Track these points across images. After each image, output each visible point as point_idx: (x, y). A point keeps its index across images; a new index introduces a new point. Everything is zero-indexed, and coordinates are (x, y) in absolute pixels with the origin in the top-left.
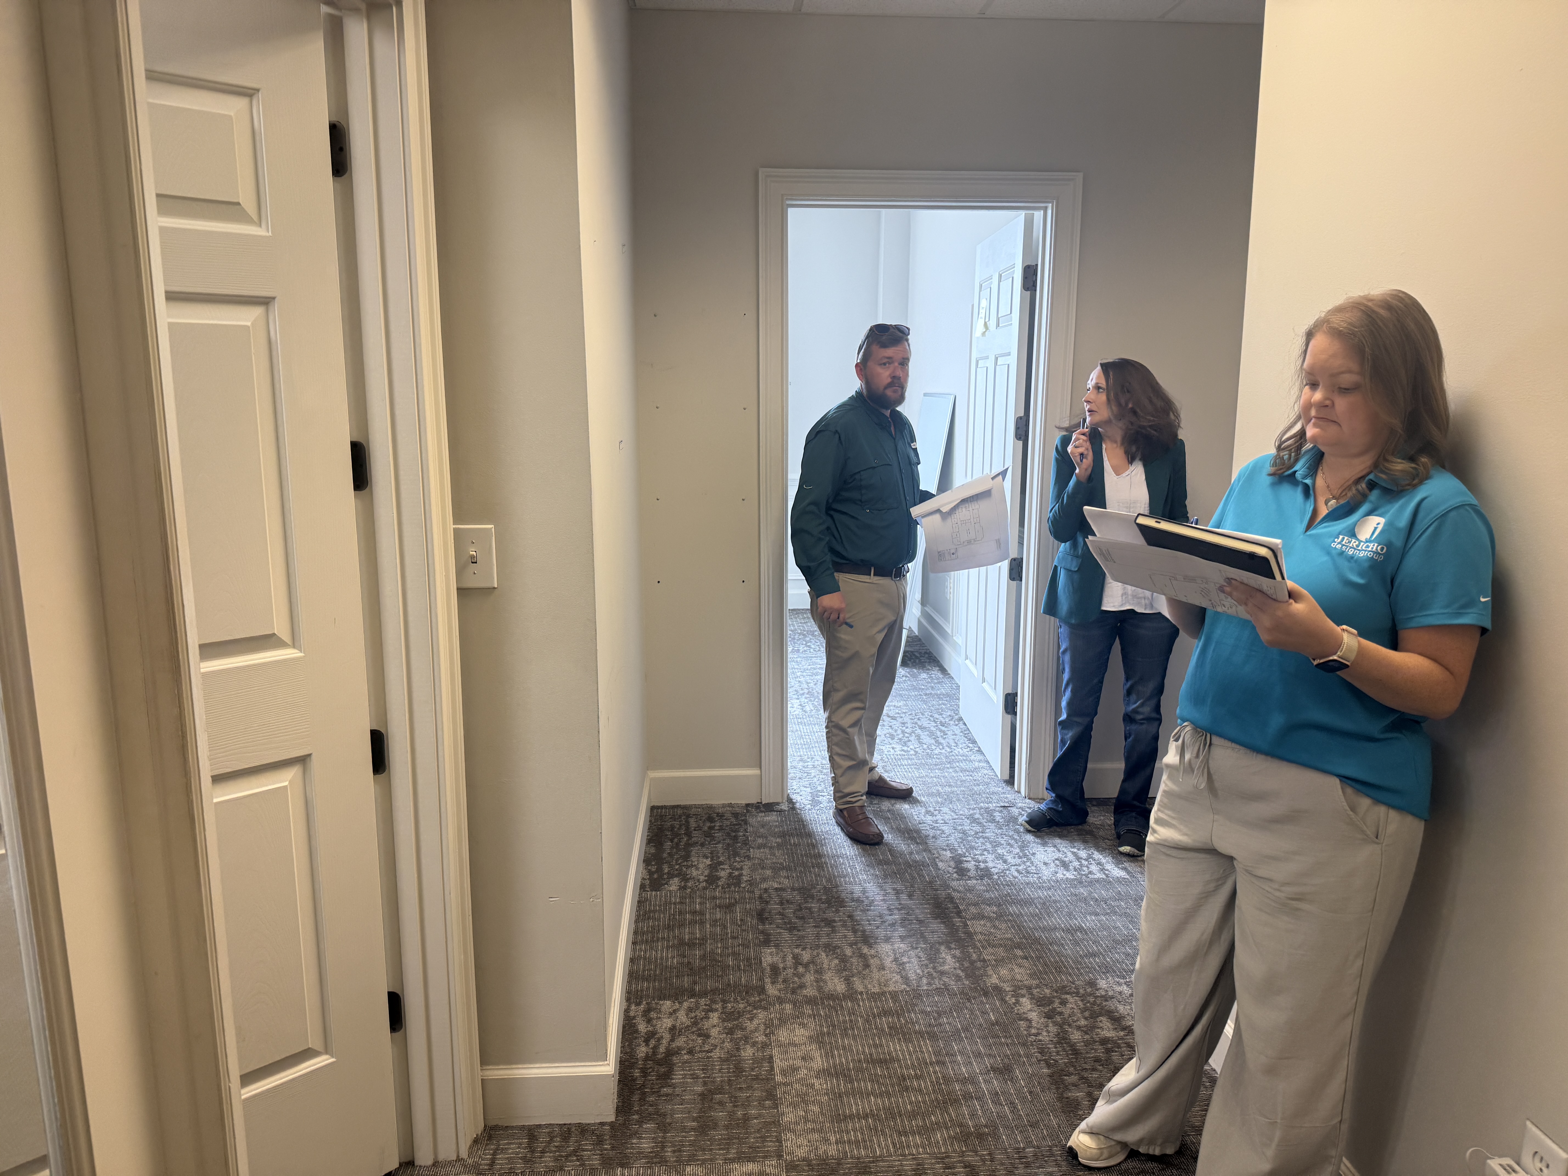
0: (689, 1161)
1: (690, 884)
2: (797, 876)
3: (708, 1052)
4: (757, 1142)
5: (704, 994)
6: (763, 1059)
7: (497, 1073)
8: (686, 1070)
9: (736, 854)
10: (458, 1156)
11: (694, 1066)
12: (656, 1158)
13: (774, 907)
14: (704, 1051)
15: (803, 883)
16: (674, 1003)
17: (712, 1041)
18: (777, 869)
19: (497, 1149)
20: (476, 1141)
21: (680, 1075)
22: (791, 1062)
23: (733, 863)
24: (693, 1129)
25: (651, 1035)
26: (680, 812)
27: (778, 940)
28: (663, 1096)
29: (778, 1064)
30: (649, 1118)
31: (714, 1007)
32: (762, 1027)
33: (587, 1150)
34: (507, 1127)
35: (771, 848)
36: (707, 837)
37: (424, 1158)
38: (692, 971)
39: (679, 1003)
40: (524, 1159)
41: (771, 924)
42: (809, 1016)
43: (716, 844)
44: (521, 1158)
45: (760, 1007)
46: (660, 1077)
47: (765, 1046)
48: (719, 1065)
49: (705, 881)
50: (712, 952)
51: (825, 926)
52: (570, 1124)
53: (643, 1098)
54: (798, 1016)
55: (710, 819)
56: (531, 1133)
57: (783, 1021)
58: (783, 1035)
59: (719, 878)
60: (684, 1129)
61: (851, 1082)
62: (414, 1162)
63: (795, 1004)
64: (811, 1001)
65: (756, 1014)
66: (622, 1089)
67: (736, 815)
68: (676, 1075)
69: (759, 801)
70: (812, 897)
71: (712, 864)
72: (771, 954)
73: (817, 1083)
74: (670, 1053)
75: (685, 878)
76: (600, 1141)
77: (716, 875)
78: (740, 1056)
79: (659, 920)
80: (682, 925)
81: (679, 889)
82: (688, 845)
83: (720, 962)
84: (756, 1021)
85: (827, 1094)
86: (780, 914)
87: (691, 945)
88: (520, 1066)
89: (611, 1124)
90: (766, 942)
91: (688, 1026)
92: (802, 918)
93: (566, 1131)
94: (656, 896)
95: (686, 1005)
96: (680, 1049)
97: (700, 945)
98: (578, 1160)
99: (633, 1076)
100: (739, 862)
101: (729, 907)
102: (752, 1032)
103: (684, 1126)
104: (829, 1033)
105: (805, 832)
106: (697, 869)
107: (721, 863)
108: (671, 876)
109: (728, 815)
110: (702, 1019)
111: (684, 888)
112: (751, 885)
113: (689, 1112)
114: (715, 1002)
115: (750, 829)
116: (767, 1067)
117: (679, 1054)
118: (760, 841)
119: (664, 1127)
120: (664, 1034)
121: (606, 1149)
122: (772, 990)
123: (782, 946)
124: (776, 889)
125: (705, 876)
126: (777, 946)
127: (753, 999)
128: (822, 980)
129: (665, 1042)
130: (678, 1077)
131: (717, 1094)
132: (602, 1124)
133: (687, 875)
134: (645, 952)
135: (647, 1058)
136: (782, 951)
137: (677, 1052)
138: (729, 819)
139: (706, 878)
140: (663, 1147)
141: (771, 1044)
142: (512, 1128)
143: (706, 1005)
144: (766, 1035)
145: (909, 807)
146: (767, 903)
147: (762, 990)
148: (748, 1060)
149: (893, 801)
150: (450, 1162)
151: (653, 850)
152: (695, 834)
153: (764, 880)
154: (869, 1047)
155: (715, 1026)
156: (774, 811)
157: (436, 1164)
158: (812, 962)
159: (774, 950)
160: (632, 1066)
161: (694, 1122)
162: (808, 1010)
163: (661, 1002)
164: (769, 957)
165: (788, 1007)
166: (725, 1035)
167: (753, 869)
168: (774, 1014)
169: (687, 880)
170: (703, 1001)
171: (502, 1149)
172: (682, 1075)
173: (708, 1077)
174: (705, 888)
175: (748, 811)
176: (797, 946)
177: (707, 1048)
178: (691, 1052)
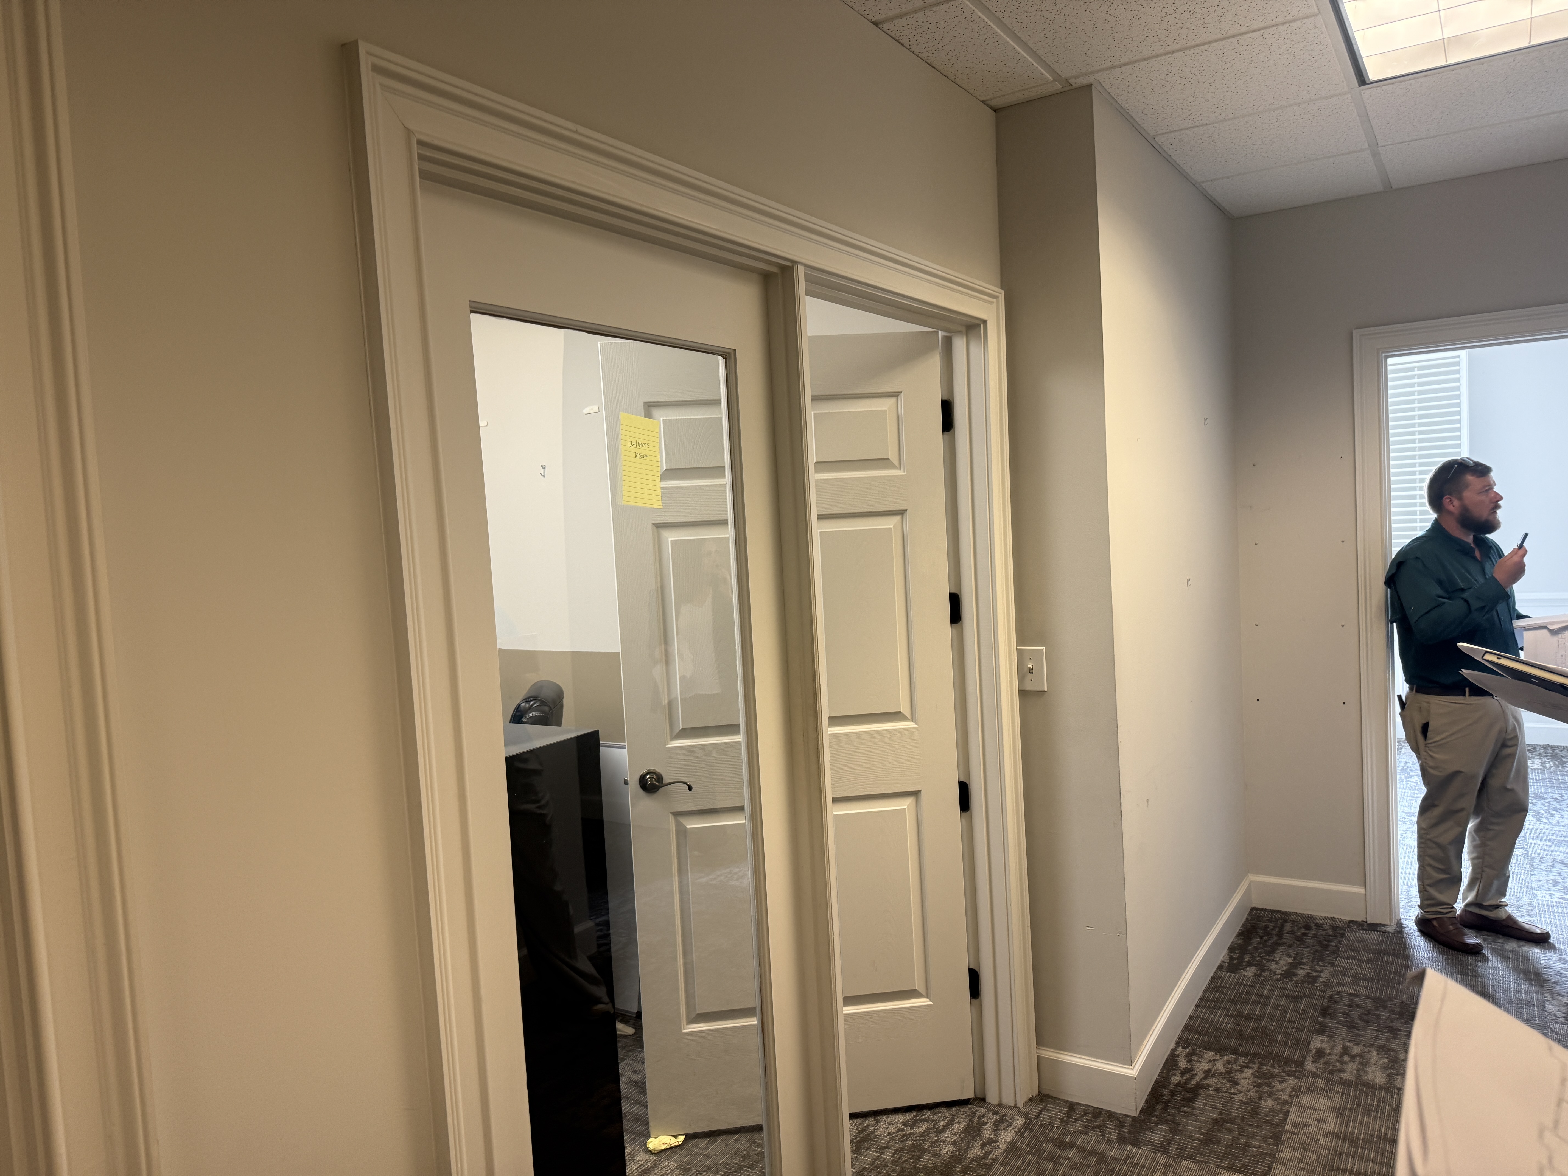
0: (1187, 1157)
1: (1265, 974)
2: (1377, 988)
3: (1232, 1094)
4: (1250, 1163)
5: (1246, 1055)
6: (1280, 1111)
7: (1049, 1054)
8: (1208, 1101)
9: (1321, 959)
10: (1016, 1105)
11: (1216, 1100)
12: (1162, 1148)
13: (1341, 1007)
14: (1229, 1093)
15: (1381, 994)
16: (1216, 1054)
17: (1239, 1088)
18: (1356, 979)
19: (1044, 1108)
20: (1031, 1100)
21: (1202, 1102)
22: (1305, 1120)
23: (1315, 965)
24: (1199, 1140)
25: (1186, 1071)
26: (1278, 916)
27: (1334, 1033)
28: (1182, 1112)
29: (1293, 1116)
30: (1166, 1122)
31: (1250, 1065)
32: (1289, 1090)
33: (1109, 1128)
34: (1055, 1098)
35: (1360, 961)
36: (1297, 940)
37: (992, 1098)
38: (1241, 1035)
39: (1220, 1055)
40: (1062, 1120)
41: (1332, 1019)
42: (1338, 1093)
43: (1305, 948)
44: (1059, 1119)
45: (1294, 1076)
46: (1184, 1099)
47: (1286, 1102)
48: (1238, 1105)
49: (1281, 974)
50: (1265, 1027)
51: (1387, 1032)
52: (1102, 1109)
53: (1165, 1108)
54: (1326, 1092)
55: (1307, 927)
56: (1072, 1106)
57: (1310, 1090)
58: (1306, 1100)
59: (1295, 975)
60: (1191, 1137)
61: (1357, 1147)
62: (985, 1099)
63: (1328, 1081)
64: (1346, 1083)
65: (1287, 1079)
66: (1150, 1099)
67: (1334, 928)
68: (1197, 1101)
69: (1365, 920)
70: (1385, 1007)
71: (1293, 963)
72: (1322, 1041)
73: (1322, 1140)
74: (1199, 1086)
75: (1262, 968)
76: (1121, 1125)
77: (1294, 972)
78: (1259, 1104)
79: (1226, 995)
80: (1245, 1002)
81: (1253, 976)
82: (1277, 944)
83: (1269, 1036)
84: (1284, 1085)
85: (1329, 1150)
86: (1345, 1013)
87: (1248, 1018)
88: (1066, 1053)
89: (1134, 1118)
90: (1321, 1032)
91: (1222, 1073)
92: (1367, 1021)
93: (1097, 1113)
94: (1230, 976)
95: (1226, 1058)
96: (1209, 1086)
97: (1256, 1020)
98: (1100, 1132)
99: (1161, 1093)
100: (1321, 966)
101: (1296, 999)
102: (1278, 1090)
103: (1192, 1136)
104: (1351, 1109)
105: (1404, 954)
106: (1277, 963)
107: (1304, 964)
108: (1250, 964)
109: (1327, 927)
110: (1236, 1071)
111: (1259, 976)
112: (1325, 986)
113: (1199, 1128)
114: (1254, 1063)
115: (1345, 941)
116: (1281, 1117)
117: (1205, 1089)
118: (1351, 953)
119: (1175, 1131)
120: (1198, 1073)
121: (1124, 1132)
122: (1310, 1066)
123: (1335, 1037)
124: (1350, 994)
125: (1283, 971)
126: (1330, 1037)
127: (1289, 1068)
128: (1363, 1070)
129: (1197, 1078)
130: (1199, 1103)
131: (1228, 1123)
132: (1127, 1116)
133: (1265, 966)
134: (1205, 1014)
135: (1178, 1084)
136: (1334, 1041)
137: (1207, 1087)
138: (1325, 930)
139: (1283, 972)
140: (1169, 1143)
141: (1291, 1103)
142: (1059, 1099)
143: (1244, 1062)
144: (1290, 1096)
145: (1539, 951)
146: (1336, 1002)
147: (1301, 1064)
148: (1265, 1108)
149: (1522, 943)
150: (1010, 1107)
151: (1240, 942)
152: (1286, 936)
153: (1341, 984)
154: (1387, 1128)
155: (1246, 1078)
156: (1378, 931)
157: (1000, 1105)
158: (1361, 1055)
159: (1326, 1038)
160: (1165, 1087)
161: (1200, 1135)
162: (1340, 1089)
163: (1205, 1051)
164: (1318, 1042)
165: (1320, 1083)
166: (1252, 1087)
167: (1333, 974)
168: (1304, 1084)
169: (1264, 971)
170: (1242, 1059)
171: (1048, 1109)
172: (1203, 1103)
173: (1225, 1110)
174: (1278, 980)
175: (1349, 926)
176: (1350, 1041)
177: (1232, 1091)
178: (1217, 1090)
